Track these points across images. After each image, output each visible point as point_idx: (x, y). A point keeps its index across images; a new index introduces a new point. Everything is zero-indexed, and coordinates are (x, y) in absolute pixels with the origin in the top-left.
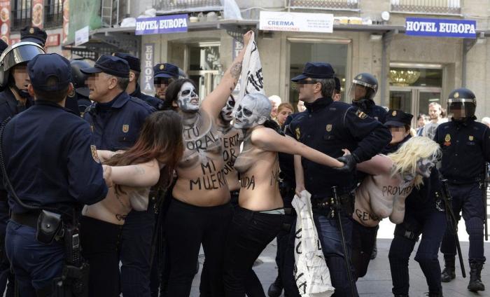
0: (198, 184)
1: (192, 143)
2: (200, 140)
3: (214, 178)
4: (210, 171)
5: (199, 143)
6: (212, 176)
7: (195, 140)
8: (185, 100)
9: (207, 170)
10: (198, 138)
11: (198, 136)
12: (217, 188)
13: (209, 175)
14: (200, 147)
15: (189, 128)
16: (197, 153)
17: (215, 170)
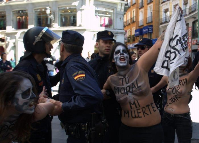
0: (128, 114)
1: (124, 89)
2: (129, 86)
3: (139, 111)
4: (136, 107)
5: (128, 88)
6: (137, 110)
7: (126, 87)
8: (116, 58)
9: (133, 106)
10: (128, 85)
11: (128, 83)
12: (141, 117)
13: (135, 109)
14: (129, 91)
15: (122, 77)
16: (126, 96)
17: (140, 106)
